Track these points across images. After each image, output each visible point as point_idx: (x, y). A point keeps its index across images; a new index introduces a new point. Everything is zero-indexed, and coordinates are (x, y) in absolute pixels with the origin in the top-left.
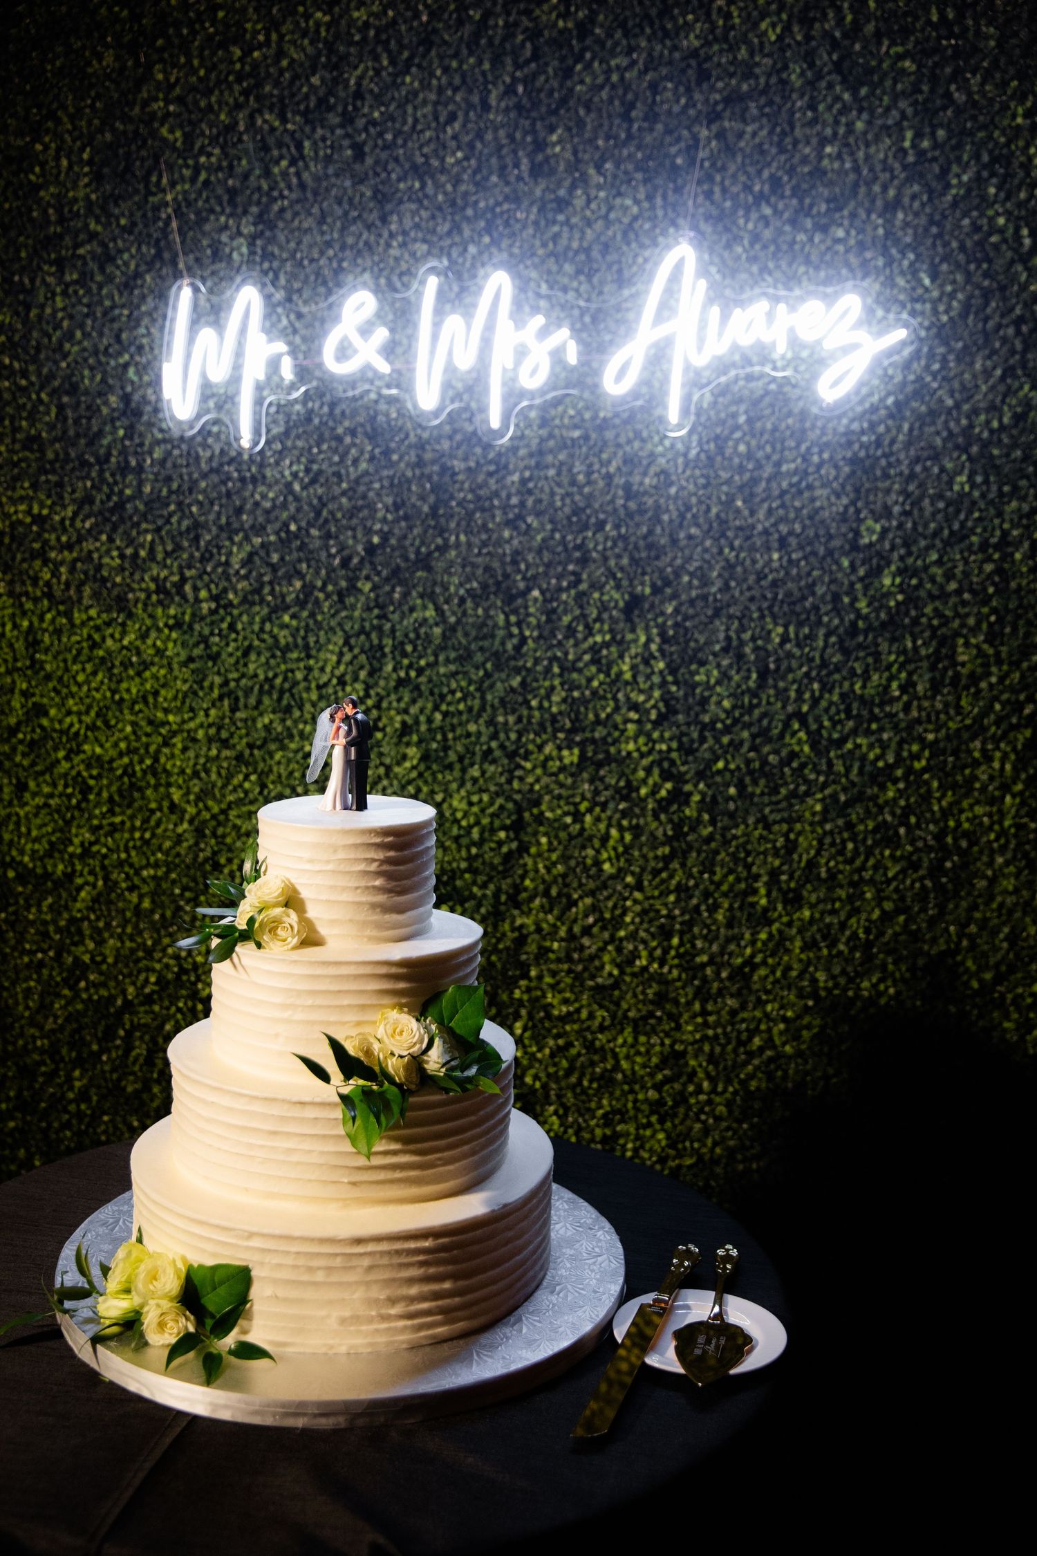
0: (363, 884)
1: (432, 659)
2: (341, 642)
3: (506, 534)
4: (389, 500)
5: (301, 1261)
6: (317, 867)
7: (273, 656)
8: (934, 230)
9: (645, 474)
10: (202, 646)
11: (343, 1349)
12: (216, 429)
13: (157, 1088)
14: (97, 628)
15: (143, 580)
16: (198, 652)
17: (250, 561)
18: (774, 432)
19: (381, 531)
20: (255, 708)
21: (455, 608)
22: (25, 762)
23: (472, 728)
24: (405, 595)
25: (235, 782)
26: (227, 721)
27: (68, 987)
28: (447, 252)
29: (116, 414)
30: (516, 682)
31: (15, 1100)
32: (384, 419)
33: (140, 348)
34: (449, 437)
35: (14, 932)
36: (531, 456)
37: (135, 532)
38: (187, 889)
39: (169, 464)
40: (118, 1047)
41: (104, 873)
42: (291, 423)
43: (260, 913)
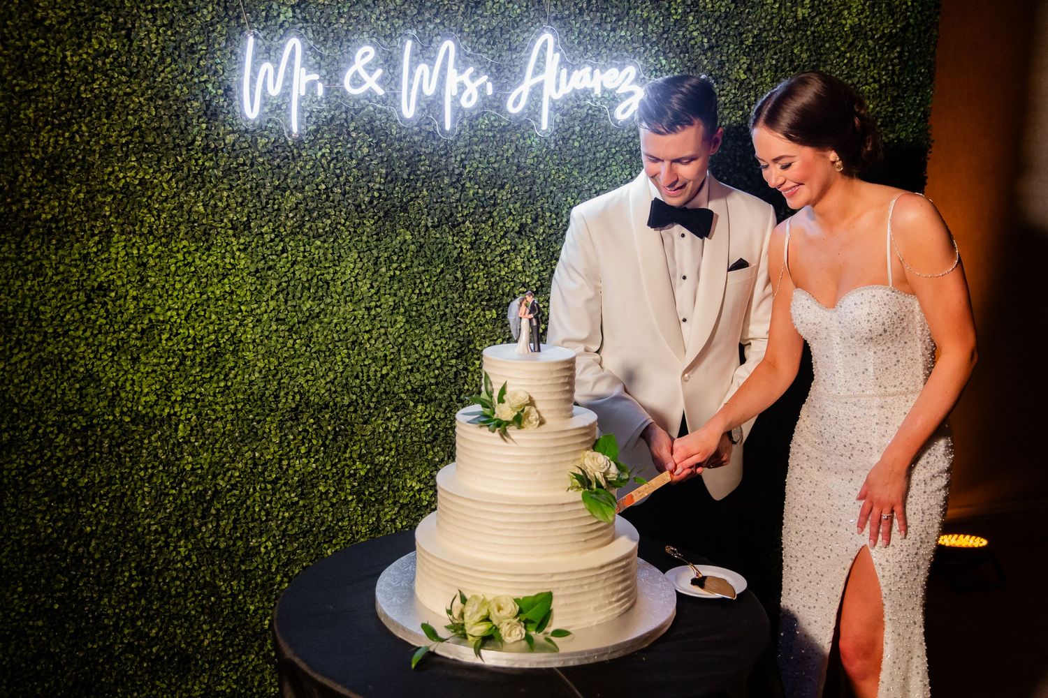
2: (356, 256)
3: (452, 190)
4: (384, 171)
5: (578, 583)
6: (542, 383)
7: (312, 266)
8: (665, 36)
9: (526, 158)
10: (263, 262)
11: (595, 623)
12: (270, 125)
13: (239, 543)
14: (190, 253)
15: (222, 221)
16: (261, 265)
17: (296, 208)
18: (592, 136)
19: (379, 189)
20: (300, 299)
21: (422, 234)
22: (138, 343)
23: (434, 302)
24: (393, 227)
25: (289, 345)
26: (283, 307)
27: (173, 488)
28: (415, 26)
29: (200, 114)
30: (459, 275)
31: (136, 568)
32: (378, 122)
33: (216, 72)
34: (417, 134)
35: (130, 458)
36: (466, 146)
37: (214, 191)
38: (258, 414)
39: (237, 147)
40: (211, 522)
41: (197, 411)
42: (320, 123)
43: (523, 411)
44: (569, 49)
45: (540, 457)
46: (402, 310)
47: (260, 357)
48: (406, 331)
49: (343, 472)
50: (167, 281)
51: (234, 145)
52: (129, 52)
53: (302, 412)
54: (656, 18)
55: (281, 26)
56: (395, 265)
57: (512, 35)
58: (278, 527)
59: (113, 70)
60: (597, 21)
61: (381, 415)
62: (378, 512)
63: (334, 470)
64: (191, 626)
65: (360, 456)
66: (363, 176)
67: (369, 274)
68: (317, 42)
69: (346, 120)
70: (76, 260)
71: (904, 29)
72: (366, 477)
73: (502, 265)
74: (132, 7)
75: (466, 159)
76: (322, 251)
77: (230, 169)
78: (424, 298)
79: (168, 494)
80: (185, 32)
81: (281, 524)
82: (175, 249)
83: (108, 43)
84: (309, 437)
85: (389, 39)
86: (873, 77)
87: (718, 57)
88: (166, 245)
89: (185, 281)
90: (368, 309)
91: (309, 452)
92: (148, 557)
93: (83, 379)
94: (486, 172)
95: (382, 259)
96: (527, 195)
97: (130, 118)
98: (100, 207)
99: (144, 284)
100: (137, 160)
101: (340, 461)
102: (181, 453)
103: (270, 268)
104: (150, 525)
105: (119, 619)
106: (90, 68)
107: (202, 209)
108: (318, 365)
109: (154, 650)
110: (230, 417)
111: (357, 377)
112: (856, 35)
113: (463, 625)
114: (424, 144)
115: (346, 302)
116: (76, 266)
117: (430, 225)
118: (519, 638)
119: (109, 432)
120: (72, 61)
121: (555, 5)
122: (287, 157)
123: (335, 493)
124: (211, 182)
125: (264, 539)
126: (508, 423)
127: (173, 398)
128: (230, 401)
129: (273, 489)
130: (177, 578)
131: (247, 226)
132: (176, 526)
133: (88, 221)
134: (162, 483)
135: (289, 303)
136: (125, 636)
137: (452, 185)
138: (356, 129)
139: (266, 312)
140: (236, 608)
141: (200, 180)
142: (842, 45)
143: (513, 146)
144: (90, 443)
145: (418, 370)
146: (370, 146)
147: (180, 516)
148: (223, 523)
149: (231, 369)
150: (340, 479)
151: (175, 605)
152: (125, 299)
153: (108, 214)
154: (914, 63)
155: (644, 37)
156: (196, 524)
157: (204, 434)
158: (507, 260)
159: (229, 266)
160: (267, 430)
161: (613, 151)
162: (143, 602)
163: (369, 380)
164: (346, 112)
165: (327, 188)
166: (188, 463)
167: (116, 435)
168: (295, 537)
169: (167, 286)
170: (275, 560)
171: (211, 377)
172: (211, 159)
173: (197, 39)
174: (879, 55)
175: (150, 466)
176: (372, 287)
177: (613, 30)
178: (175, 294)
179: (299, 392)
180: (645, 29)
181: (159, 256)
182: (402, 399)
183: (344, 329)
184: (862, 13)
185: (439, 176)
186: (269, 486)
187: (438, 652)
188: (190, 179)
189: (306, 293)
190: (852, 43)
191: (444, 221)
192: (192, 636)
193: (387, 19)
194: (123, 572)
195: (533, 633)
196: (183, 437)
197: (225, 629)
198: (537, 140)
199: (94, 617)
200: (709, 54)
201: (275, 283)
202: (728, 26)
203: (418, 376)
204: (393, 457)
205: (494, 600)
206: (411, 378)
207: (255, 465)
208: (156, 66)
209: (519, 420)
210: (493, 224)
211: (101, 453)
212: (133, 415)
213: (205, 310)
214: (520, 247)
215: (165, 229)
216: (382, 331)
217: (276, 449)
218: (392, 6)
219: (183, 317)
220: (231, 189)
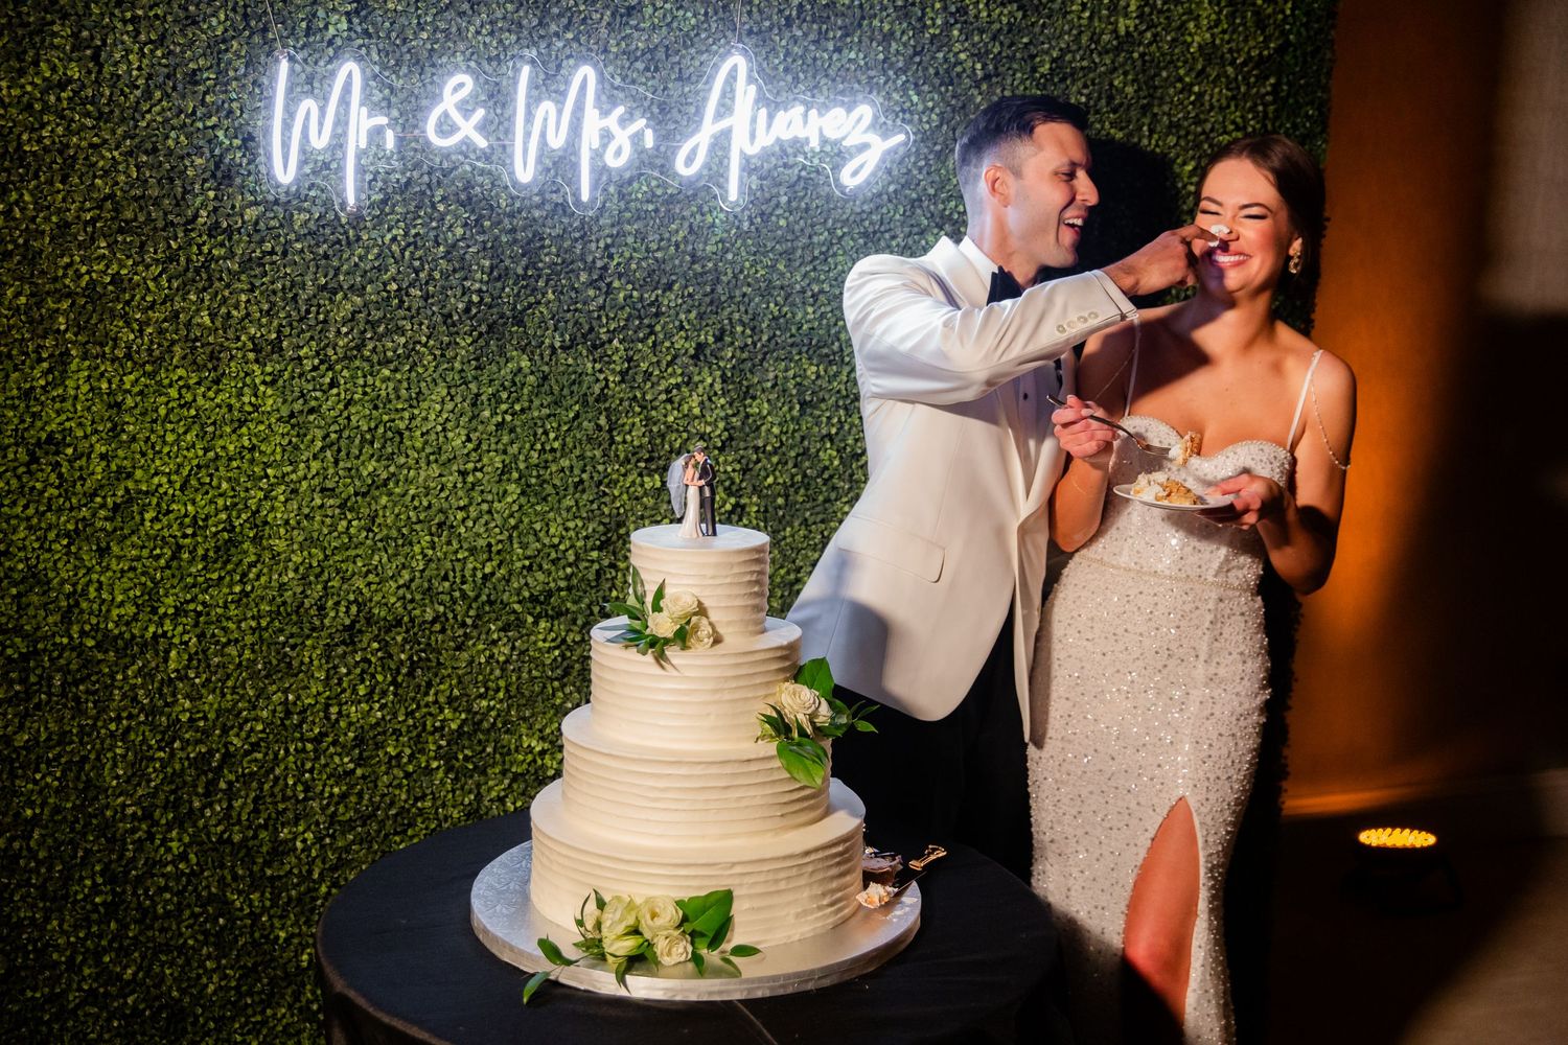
1: (526, 404)
2: (444, 392)
3: (591, 292)
4: (487, 263)
5: (771, 877)
6: (717, 582)
7: (376, 407)
8: (917, 59)
9: (706, 244)
10: (301, 401)
11: (797, 937)
12: (312, 193)
13: (263, 834)
14: (188, 387)
15: (238, 339)
16: (297, 406)
17: (353, 319)
18: (807, 210)
19: (480, 291)
20: (357, 458)
21: (547, 359)
22: (109, 526)
23: (565, 463)
24: (501, 348)
25: (340, 528)
26: (331, 471)
27: (161, 749)
28: (535, 44)
29: (205, 176)
30: (603, 421)
31: (102, 873)
32: (478, 189)
33: (230, 112)
34: (538, 207)
35: (95, 703)
36: (613, 225)
37: (226, 293)
38: (292, 636)
39: (262, 225)
40: (220, 801)
41: (198, 631)
42: (390, 190)
43: (688, 622)
44: (770, 79)
45: (715, 691)
46: (515, 475)
47: (296, 547)
48: (521, 507)
49: (424, 725)
50: (152, 431)
51: (256, 223)
52: (97, 82)
53: (360, 631)
54: (903, 33)
55: (330, 43)
56: (504, 407)
57: (683, 57)
58: (323, 809)
59: (72, 109)
60: (812, 37)
61: (483, 637)
62: (478, 786)
63: (411, 722)
64: (188, 962)
65: (451, 700)
66: (455, 271)
67: (464, 420)
68: (385, 67)
69: (429, 185)
70: (13, 398)
71: (1281, 50)
72: (460, 732)
73: (669, 407)
74: (102, 14)
75: (612, 245)
76: (391, 385)
77: (250, 259)
78: (549, 457)
79: (152, 759)
80: (184, 52)
81: (328, 805)
82: (166, 382)
83: (65, 68)
84: (372, 670)
85: (494, 63)
86: (1233, 122)
87: (998, 91)
88: (151, 375)
89: (181, 431)
90: (463, 474)
91: (370, 694)
92: (121, 857)
93: (22, 581)
94: (644, 264)
95: (484, 397)
96: (708, 299)
97: (98, 181)
98: (51, 317)
99: (118, 435)
100: (109, 246)
101: (418, 707)
102: (174, 695)
103: (312, 411)
104: (124, 806)
105: (75, 952)
106: (38, 106)
107: (207, 320)
108: (385, 560)
109: (130, 1000)
110: (249, 639)
111: (445, 578)
112: (1208, 60)
113: (600, 941)
114: (549, 222)
115: (428, 463)
116: (14, 408)
117: (557, 345)
118: (683, 959)
119: (62, 662)
120: (10, 95)
121: (750, 13)
122: (339, 242)
123: (412, 757)
124: (221, 279)
125: (301, 829)
126: (667, 641)
127: (162, 611)
128: (249, 614)
129: (315, 750)
130: (166, 888)
131: (277, 347)
132: (165, 808)
133: (32, 339)
134: (144, 741)
135: (341, 464)
136: (84, 979)
137: (592, 284)
138: (444, 199)
139: (305, 478)
140: (257, 935)
141: (204, 276)
142: (1187, 74)
143: (686, 225)
144: (33, 679)
145: (540, 567)
146: (465, 225)
147: (172, 792)
148: (237, 804)
149: (252, 565)
150: (419, 736)
151: (162, 930)
152: (89, 458)
153: (63, 327)
154: (1297, 102)
155: (884, 61)
156: (197, 804)
157: (209, 666)
158: (677, 399)
159: (248, 408)
160: (307, 660)
161: (839, 233)
162: (113, 925)
163: (463, 583)
164: (429, 173)
165: (399, 289)
166: (184, 711)
167: (73, 667)
168: (349, 826)
169: (153, 438)
170: (318, 862)
171: (221, 578)
172: (222, 245)
173: (201, 62)
174: (1243, 89)
175: (124, 714)
176: (469, 440)
177: (838, 50)
178: (166, 449)
179: (356, 601)
180: (887, 49)
181: (141, 393)
182: (514, 612)
183: (425, 503)
184: (1216, 26)
185: (572, 271)
186: (309, 746)
187: (562, 980)
188: (190, 275)
189: (367, 449)
190: (1203, 71)
191: (579, 339)
192: (189, 979)
193: (491, 34)
194: (82, 879)
195: (704, 952)
196: (177, 671)
197: (241, 968)
198: (722, 216)
199: (35, 949)
200: (984, 87)
201: (319, 433)
202: (1012, 44)
203: (540, 576)
204: (501, 701)
205: (646, 902)
206: (530, 580)
207: (288, 714)
208: (138, 103)
209: (682, 637)
210: (655, 344)
211: (50, 694)
212: (99, 637)
213: (211, 475)
214: (696, 378)
215: (150, 351)
216: (485, 507)
217: (321, 689)
218: (499, 14)
219: (178, 486)
220: (252, 290)
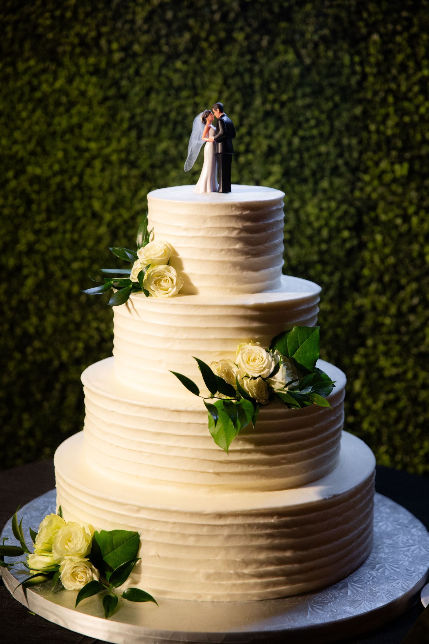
0: (226, 247)
1: (292, 94)
2: (221, 82)
5: (177, 530)
6: (191, 234)
7: (169, 95)
10: (114, 88)
11: (209, 598)
46: (279, 158)
156: (39, 397)
